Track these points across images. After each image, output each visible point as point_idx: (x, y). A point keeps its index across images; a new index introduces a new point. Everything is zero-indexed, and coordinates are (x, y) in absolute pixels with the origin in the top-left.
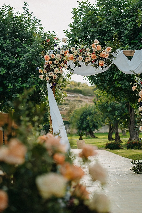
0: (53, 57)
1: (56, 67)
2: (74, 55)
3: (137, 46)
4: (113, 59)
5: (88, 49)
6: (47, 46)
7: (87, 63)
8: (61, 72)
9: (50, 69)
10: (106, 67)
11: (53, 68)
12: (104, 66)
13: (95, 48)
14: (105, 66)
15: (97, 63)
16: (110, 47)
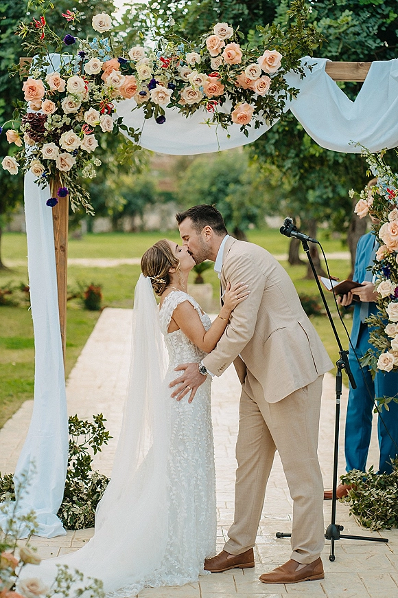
0: (57, 85)
1: (68, 124)
2: (141, 78)
3: (379, 16)
4: (289, 95)
5: (193, 57)
6: (36, 43)
7: (190, 109)
8: (86, 144)
9: (46, 134)
10: (261, 123)
11: (57, 129)
12: (253, 123)
13: (219, 55)
14: (257, 122)
15: (226, 108)
16: (275, 52)
